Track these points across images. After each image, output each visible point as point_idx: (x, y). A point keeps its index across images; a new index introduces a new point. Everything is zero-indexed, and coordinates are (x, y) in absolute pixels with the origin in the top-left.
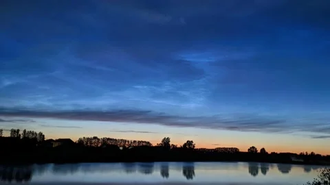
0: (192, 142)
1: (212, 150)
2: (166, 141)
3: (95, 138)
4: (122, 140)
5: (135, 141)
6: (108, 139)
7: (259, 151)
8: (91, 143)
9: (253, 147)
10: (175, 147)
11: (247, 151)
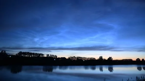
0: (111, 57)
1: (121, 60)
2: (101, 58)
3: (74, 57)
4: (84, 57)
5: (89, 58)
6: (79, 57)
7: (141, 60)
8: (73, 59)
9: (138, 59)
10: (105, 60)
11: (135, 60)
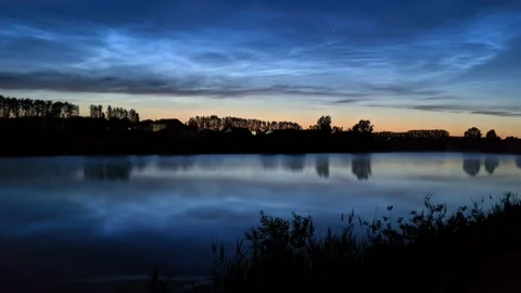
0: (368, 122)
1: (401, 134)
2: (325, 122)
3: (214, 117)
4: (254, 121)
5: (274, 123)
6: (234, 119)
7: (484, 135)
8: (208, 126)
9: (474, 129)
10: (338, 131)
11: (463, 135)
